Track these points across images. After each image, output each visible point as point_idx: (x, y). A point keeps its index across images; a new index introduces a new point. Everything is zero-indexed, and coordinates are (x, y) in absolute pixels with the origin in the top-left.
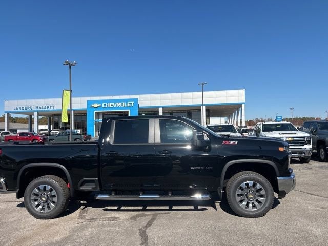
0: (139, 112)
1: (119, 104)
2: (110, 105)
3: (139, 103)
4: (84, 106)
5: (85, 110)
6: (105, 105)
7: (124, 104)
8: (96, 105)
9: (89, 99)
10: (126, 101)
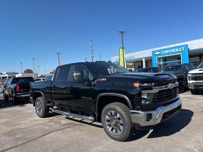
0: (189, 54)
1: (174, 50)
2: (166, 52)
3: (189, 47)
4: (151, 55)
5: (151, 57)
6: (163, 52)
7: (177, 50)
8: (157, 53)
9: (153, 50)
10: (178, 47)
